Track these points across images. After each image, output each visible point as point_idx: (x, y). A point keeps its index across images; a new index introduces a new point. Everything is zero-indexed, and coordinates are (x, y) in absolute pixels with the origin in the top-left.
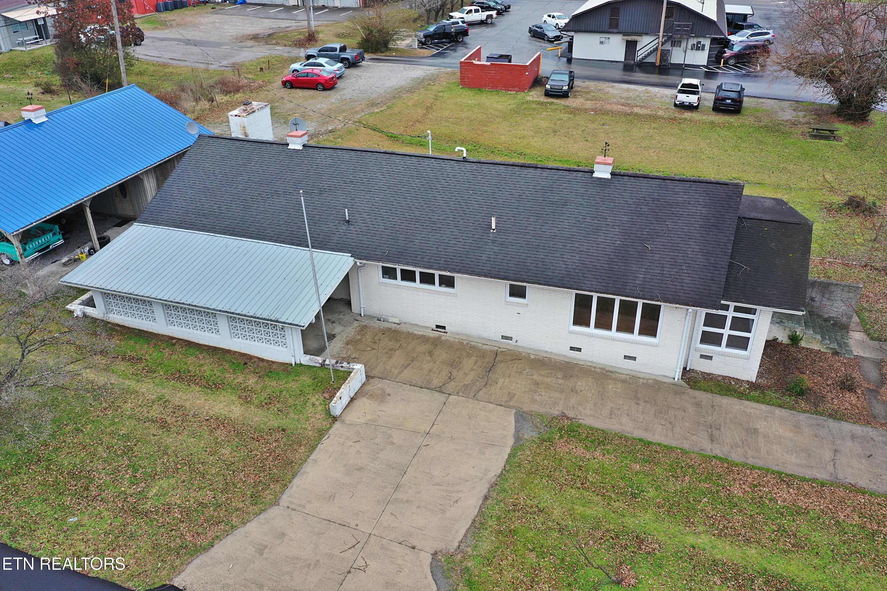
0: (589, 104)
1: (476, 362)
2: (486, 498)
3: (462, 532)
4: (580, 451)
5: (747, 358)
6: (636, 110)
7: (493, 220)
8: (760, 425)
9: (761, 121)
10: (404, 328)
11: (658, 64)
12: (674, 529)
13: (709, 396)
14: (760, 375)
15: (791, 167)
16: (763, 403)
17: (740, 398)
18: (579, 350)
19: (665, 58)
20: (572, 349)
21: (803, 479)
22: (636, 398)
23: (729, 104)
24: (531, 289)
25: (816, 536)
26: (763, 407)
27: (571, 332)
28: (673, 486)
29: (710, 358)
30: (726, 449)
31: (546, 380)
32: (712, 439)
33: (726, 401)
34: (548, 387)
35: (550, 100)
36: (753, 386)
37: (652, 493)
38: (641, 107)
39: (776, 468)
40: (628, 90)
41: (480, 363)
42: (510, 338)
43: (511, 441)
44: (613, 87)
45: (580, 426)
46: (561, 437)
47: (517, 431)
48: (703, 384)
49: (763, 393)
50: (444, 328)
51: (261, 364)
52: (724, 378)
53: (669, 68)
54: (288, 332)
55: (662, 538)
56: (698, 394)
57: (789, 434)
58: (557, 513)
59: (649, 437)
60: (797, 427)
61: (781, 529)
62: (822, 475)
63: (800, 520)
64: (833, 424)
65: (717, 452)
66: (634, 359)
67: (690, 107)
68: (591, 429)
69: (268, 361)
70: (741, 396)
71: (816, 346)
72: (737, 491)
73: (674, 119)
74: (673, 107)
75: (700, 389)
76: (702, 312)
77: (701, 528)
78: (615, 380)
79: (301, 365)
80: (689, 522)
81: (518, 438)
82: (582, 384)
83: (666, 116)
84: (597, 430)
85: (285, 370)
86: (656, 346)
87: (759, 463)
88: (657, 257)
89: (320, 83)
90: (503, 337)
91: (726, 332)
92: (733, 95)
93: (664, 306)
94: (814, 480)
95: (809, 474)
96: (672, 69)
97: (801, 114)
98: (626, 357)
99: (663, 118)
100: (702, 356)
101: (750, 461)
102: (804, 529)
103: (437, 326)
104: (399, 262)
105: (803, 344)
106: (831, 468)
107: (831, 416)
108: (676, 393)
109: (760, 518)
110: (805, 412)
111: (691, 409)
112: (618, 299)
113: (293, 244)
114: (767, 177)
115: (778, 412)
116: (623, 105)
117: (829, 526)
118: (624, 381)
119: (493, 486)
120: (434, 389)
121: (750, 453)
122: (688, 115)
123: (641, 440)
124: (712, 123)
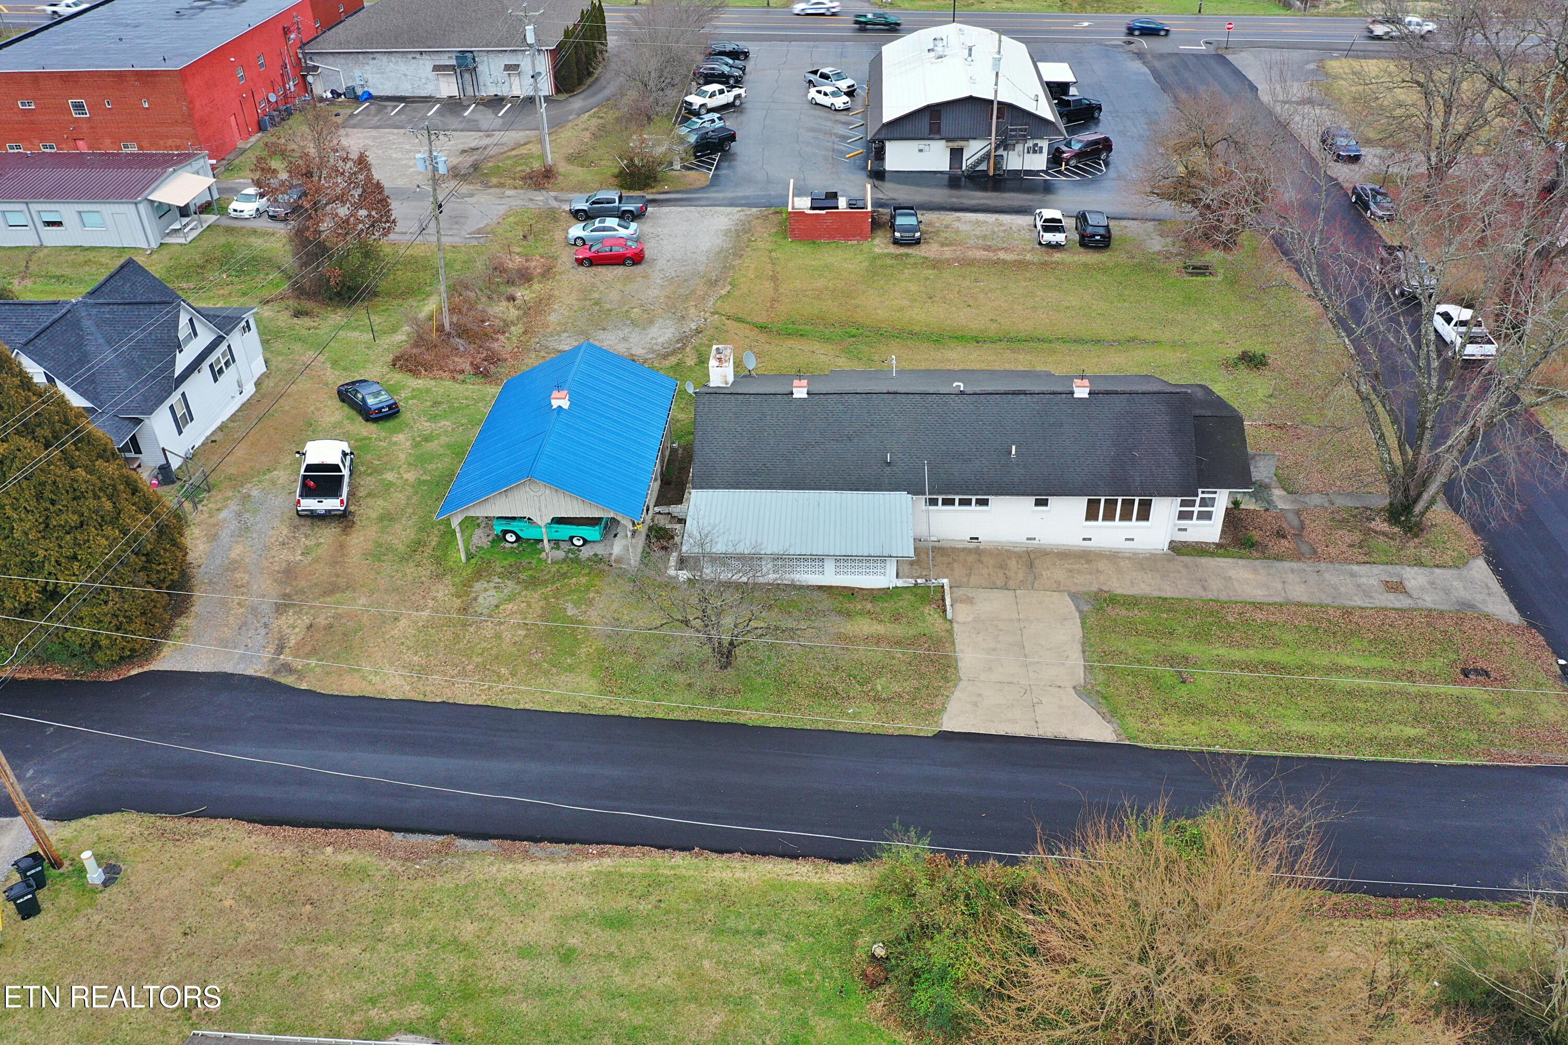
0: (948, 253)
1: (1018, 562)
2: (1084, 652)
3: (1082, 673)
4: (1123, 612)
5: (1212, 526)
6: (1002, 255)
7: (1014, 447)
8: (1232, 573)
9: (1133, 258)
10: (943, 544)
11: (991, 174)
12: (1202, 648)
13: (1191, 558)
14: (1221, 538)
15: (1179, 317)
16: (1229, 557)
17: (1211, 556)
18: (1090, 539)
19: (999, 166)
20: (1084, 539)
21: (1269, 604)
22: (1144, 569)
23: (1097, 240)
24: (1052, 500)
25: (1286, 637)
26: (1230, 560)
27: (1084, 527)
28: (1191, 623)
29: (1185, 530)
30: (1216, 593)
31: (1074, 567)
32: (1205, 589)
33: (1204, 560)
34: (1079, 572)
35: (903, 250)
36: (1218, 545)
37: (1181, 630)
38: (1006, 250)
39: (1250, 600)
40: (978, 223)
41: (1020, 562)
42: (1034, 539)
43: (1077, 615)
44: (959, 219)
45: (1116, 595)
46: (1108, 605)
47: (1077, 607)
48: (1184, 550)
49: (1226, 549)
50: (977, 538)
51: (865, 592)
52: (1197, 543)
53: (1006, 179)
54: (888, 563)
55: (1199, 655)
56: (1182, 558)
57: (1252, 576)
58: (1130, 652)
59: (1164, 595)
60: (1255, 570)
61: (1264, 636)
62: (1278, 599)
63: (1274, 629)
64: (1278, 564)
65: (1210, 596)
66: (1133, 540)
67: (1057, 246)
68: (1125, 596)
69: (867, 589)
70: (1213, 555)
71: (1252, 507)
72: (1231, 619)
73: (1045, 264)
74: (1038, 246)
75: (1183, 555)
76: (1179, 499)
77: (1218, 645)
78: (1122, 558)
79: (896, 587)
80: (1210, 643)
81: (1080, 612)
82: (1101, 565)
83: (1036, 260)
84: (1129, 596)
85: (886, 593)
86: (1150, 527)
87: (1239, 599)
88: (1144, 462)
89: (628, 258)
90: (1028, 539)
91: (1196, 509)
92: (1102, 231)
93: (1153, 498)
94: (1276, 603)
95: (1271, 600)
96: (1010, 180)
97: (1169, 240)
98: (1126, 539)
99: (1034, 264)
100: (1179, 530)
101: (1233, 599)
102: (1277, 633)
103: (971, 538)
104: (957, 494)
105: (1242, 506)
106: (1283, 594)
107: (1275, 558)
108: (1169, 561)
109: (1250, 632)
110: (1257, 559)
111: (1183, 570)
112: (1120, 499)
113: (851, 490)
114: (1161, 332)
115: (1241, 562)
116: (984, 250)
117: (1291, 630)
118: (1129, 558)
119: (1083, 644)
120: (1001, 588)
121: (1231, 594)
122: (1057, 256)
123: (1160, 598)
124: (1085, 265)
